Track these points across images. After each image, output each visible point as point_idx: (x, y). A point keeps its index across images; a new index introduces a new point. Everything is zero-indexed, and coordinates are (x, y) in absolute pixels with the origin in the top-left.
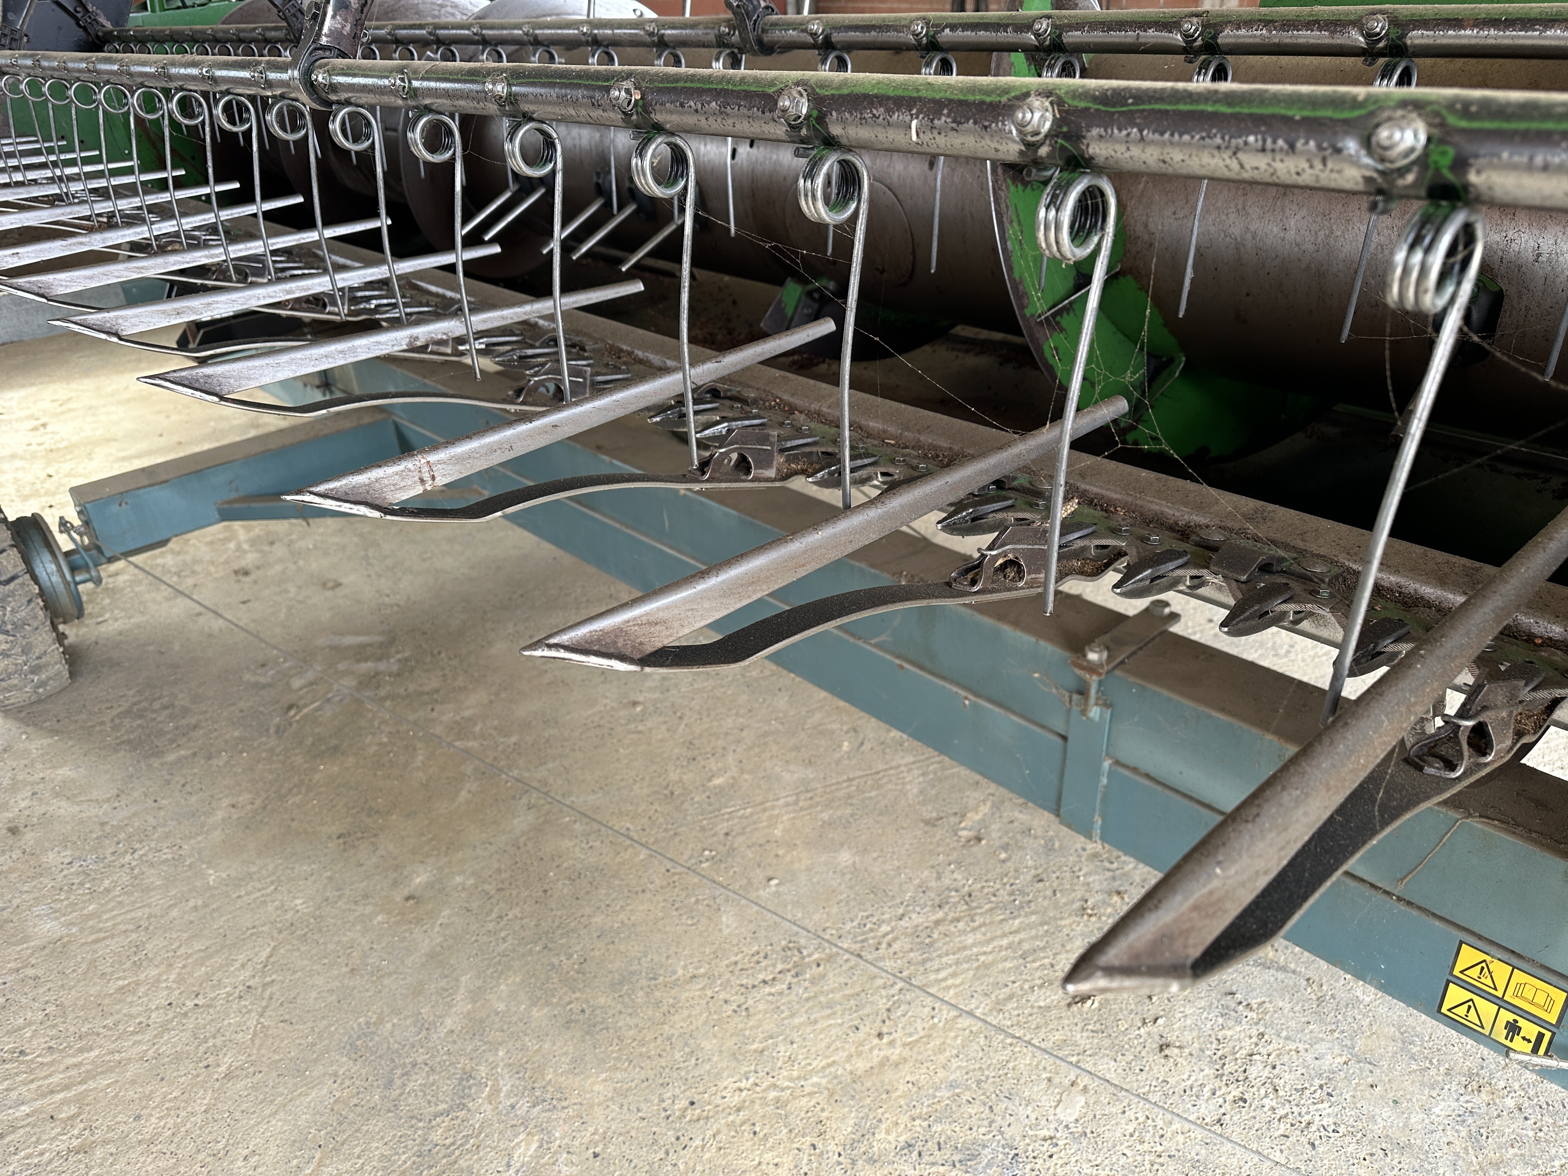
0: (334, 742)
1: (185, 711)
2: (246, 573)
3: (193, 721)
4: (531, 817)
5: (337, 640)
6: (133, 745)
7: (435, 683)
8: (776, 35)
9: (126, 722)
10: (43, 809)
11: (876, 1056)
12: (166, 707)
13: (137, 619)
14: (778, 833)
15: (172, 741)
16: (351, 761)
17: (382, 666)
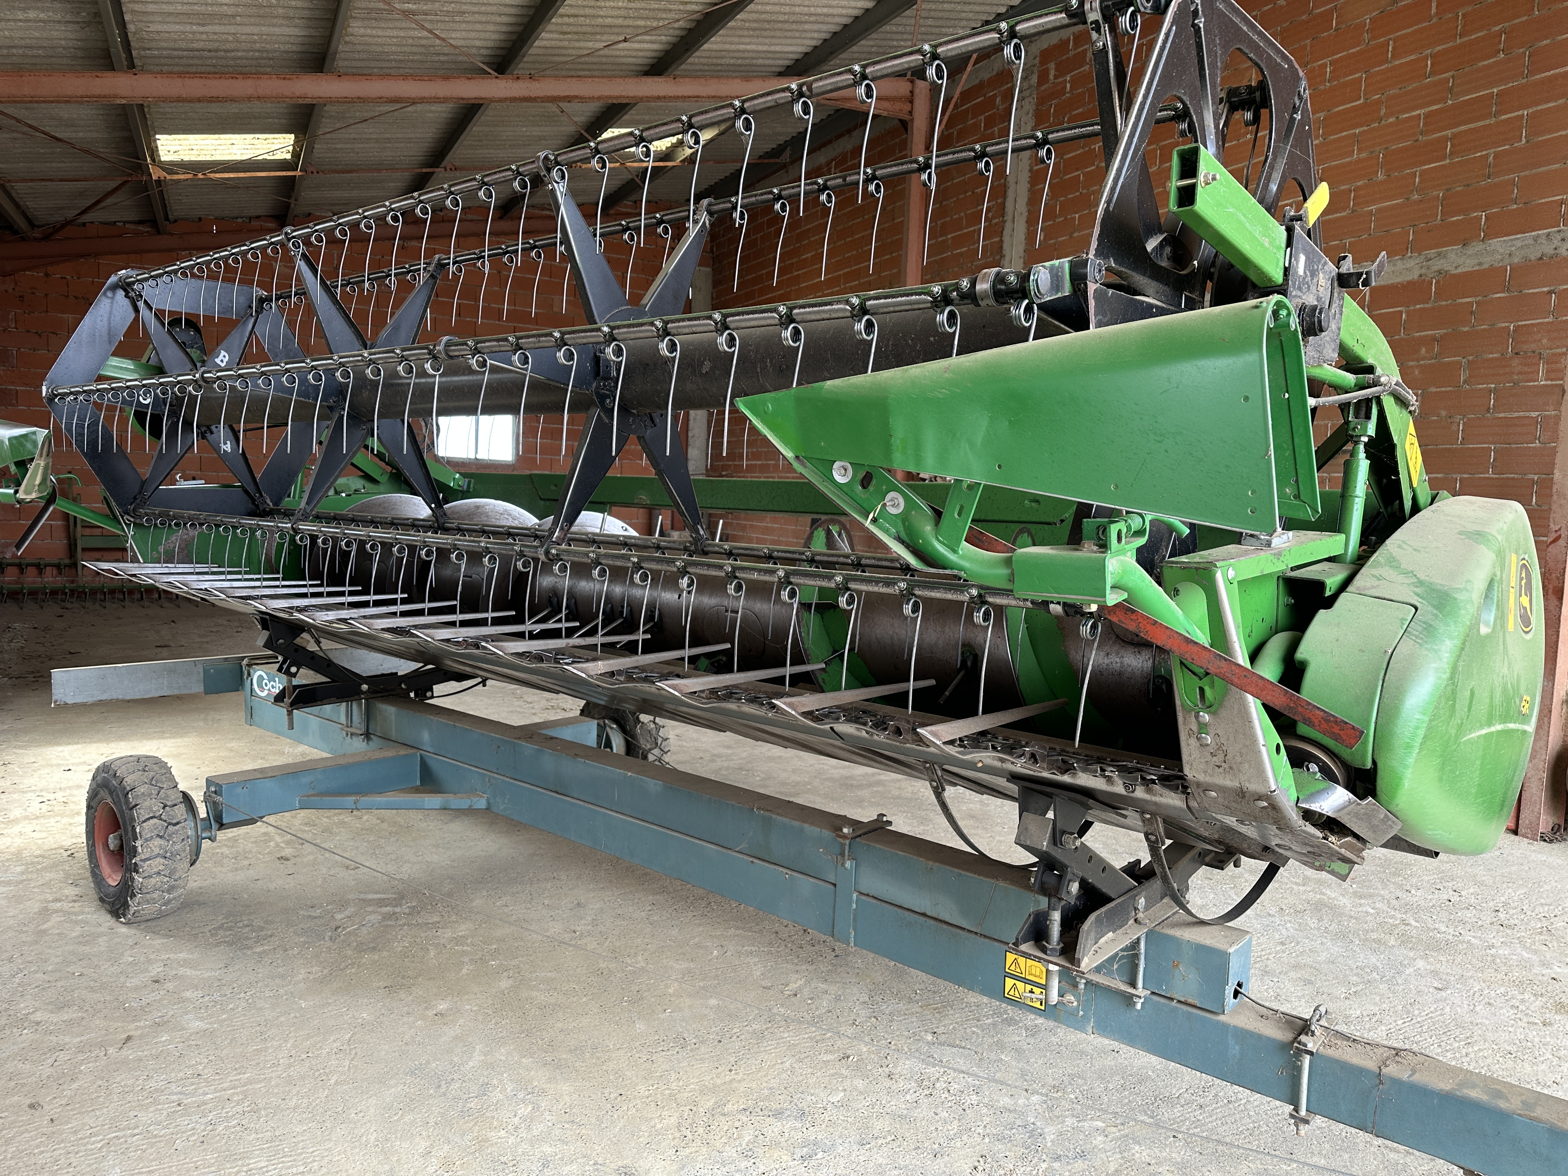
0: (372, 945)
1: (262, 929)
2: (287, 859)
3: (269, 933)
4: (510, 982)
5: (362, 896)
6: (230, 944)
7: (436, 919)
8: (710, 549)
9: (221, 932)
10: (174, 972)
11: (728, 1079)
12: (247, 926)
13: (210, 881)
14: (671, 991)
15: (256, 942)
16: (385, 953)
17: (398, 910)
